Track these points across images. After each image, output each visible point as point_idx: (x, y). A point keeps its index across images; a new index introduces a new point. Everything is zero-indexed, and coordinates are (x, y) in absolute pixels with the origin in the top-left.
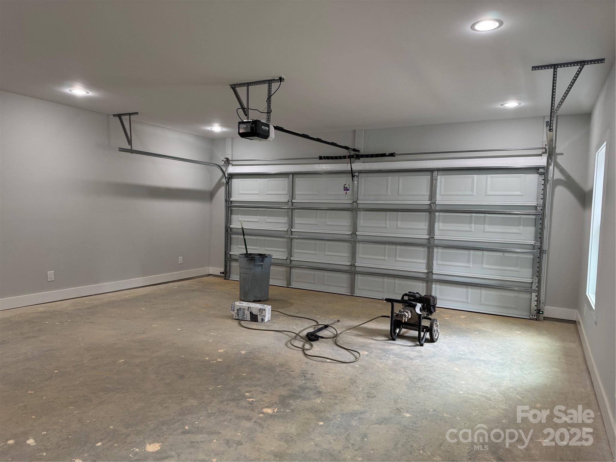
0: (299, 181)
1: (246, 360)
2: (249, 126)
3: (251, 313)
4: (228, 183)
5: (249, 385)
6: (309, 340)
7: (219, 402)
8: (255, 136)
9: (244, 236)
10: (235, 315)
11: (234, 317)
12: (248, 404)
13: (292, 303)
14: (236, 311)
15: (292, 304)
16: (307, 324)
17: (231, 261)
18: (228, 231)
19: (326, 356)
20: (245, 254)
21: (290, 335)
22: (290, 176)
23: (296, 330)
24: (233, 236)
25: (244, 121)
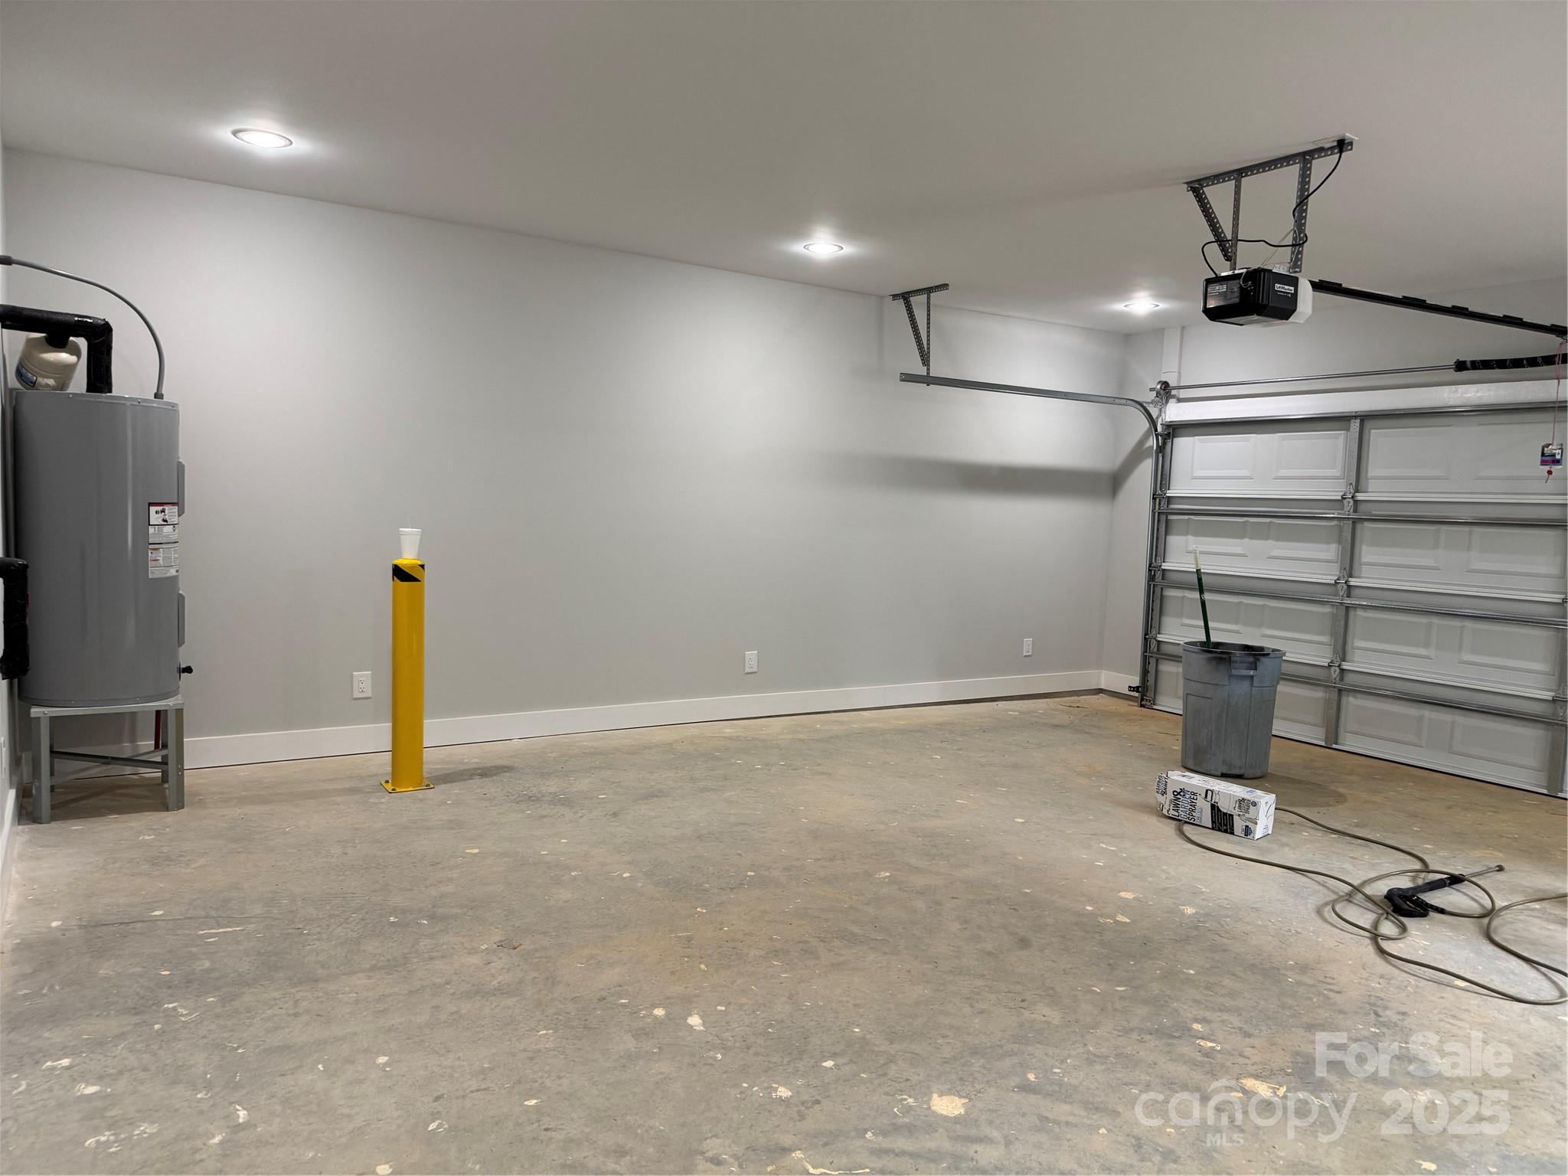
0: (1379, 438)
1: (1195, 933)
2: (1235, 286)
3: (1214, 808)
4: (1164, 448)
5: (1203, 1004)
6: (1394, 911)
7: (1119, 1031)
8: (1253, 315)
9: (1201, 592)
10: (1167, 807)
11: (1165, 812)
12: (1200, 1054)
13: (1341, 795)
14: (1170, 796)
15: (1341, 798)
16: (1389, 863)
17: (1161, 658)
18: (1157, 579)
19: (1452, 967)
20: (1202, 644)
21: (1331, 887)
22: (1352, 425)
23: (1351, 874)
24: (1170, 593)
25: (1223, 274)
